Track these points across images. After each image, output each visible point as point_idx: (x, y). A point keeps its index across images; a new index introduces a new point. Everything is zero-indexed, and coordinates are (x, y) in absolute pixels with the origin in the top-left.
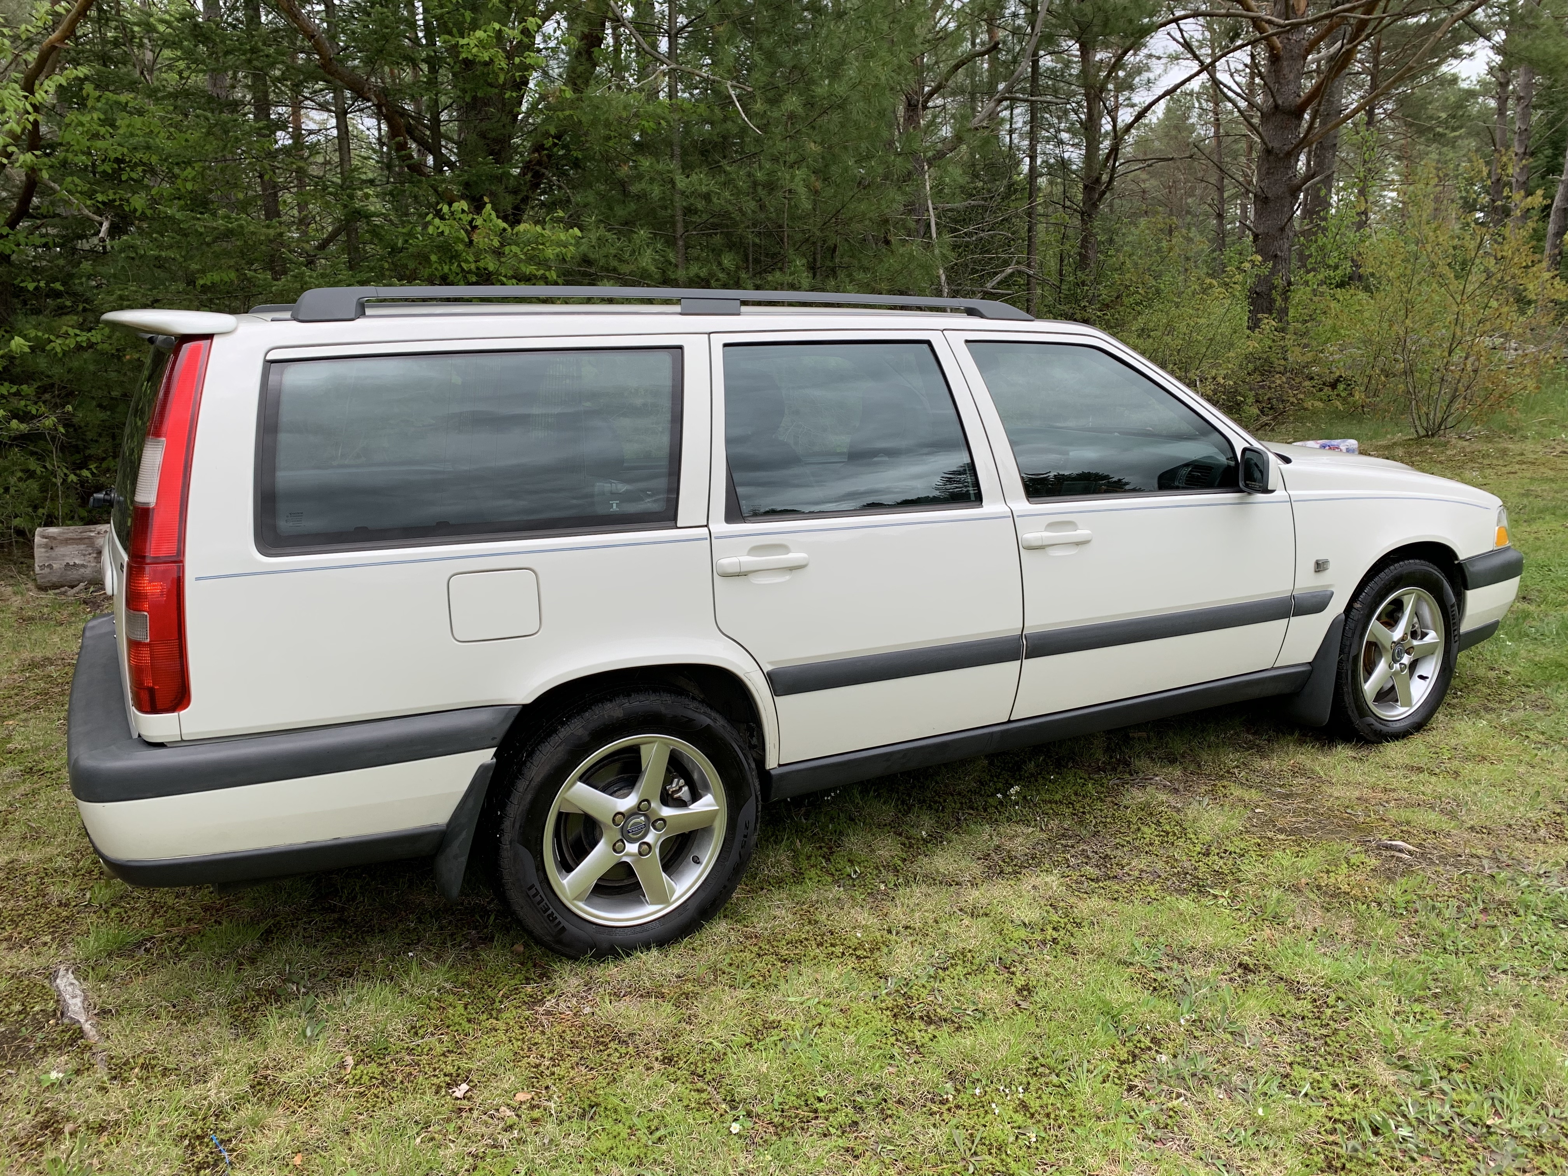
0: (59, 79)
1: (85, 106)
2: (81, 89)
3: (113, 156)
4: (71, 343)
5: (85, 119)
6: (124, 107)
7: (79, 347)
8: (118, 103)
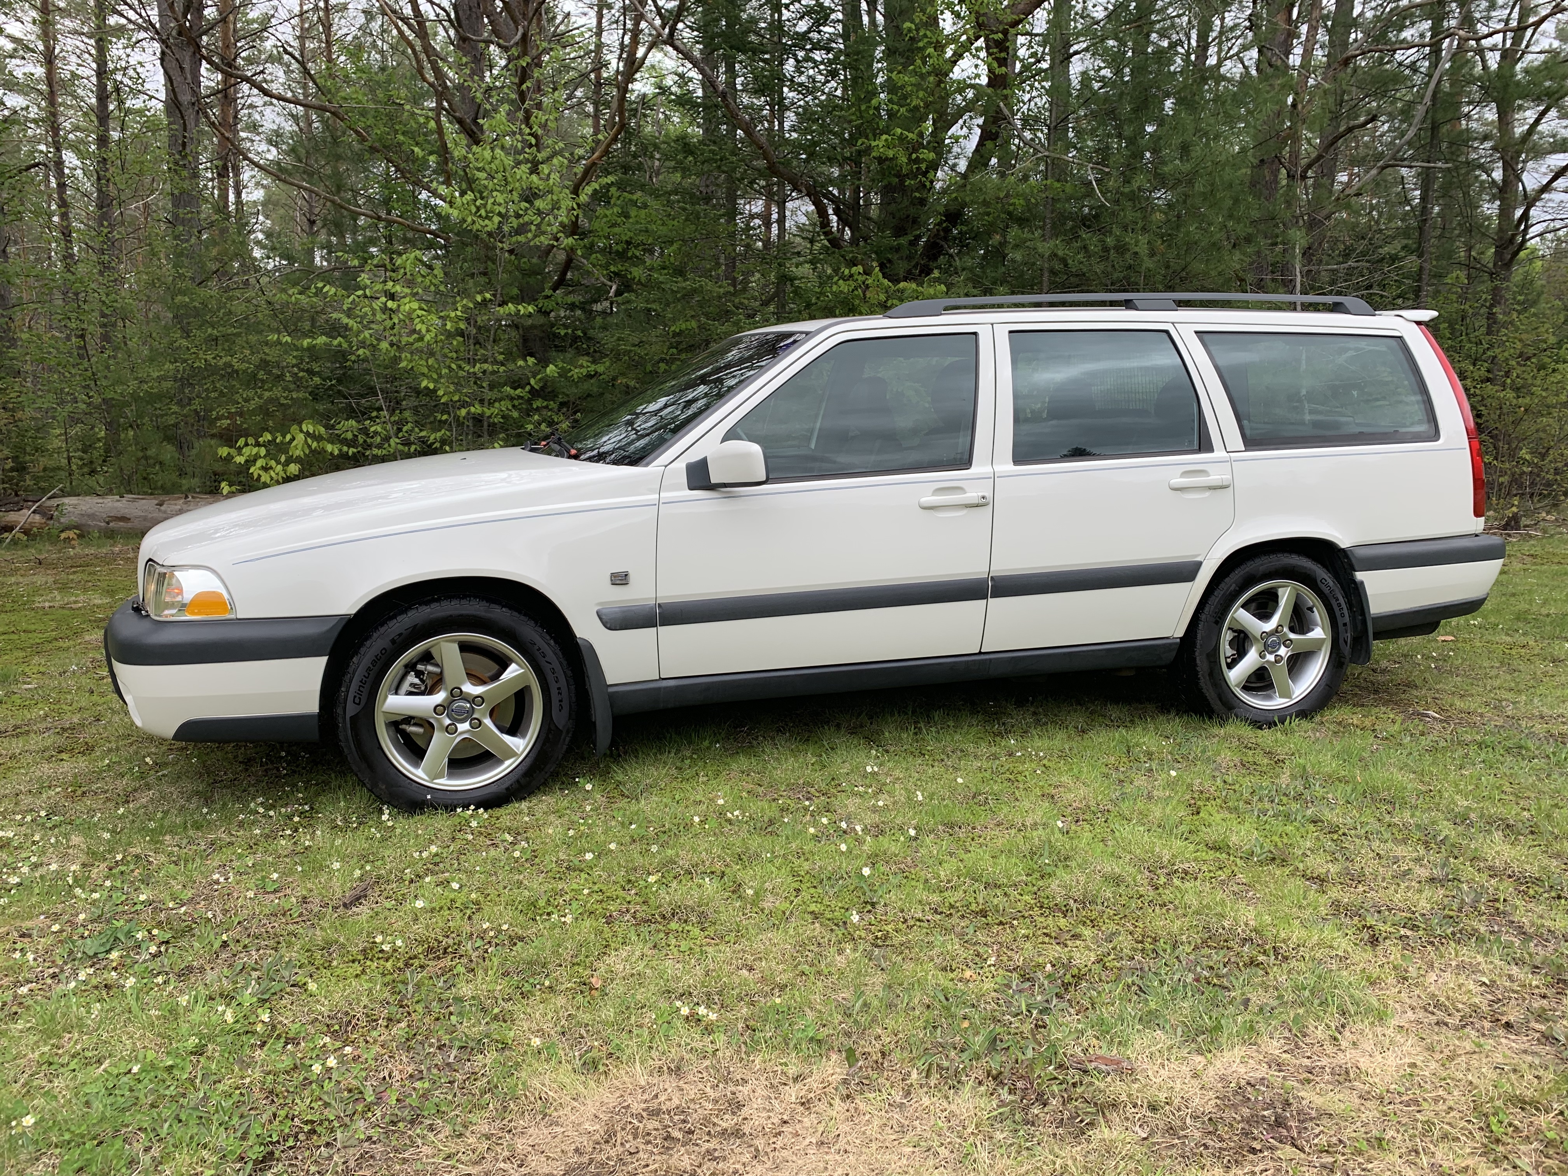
0: (595, 186)
1: (609, 202)
2: (608, 191)
3: (624, 238)
4: (584, 371)
5: (608, 213)
6: (634, 203)
7: (590, 376)
8: (631, 200)
